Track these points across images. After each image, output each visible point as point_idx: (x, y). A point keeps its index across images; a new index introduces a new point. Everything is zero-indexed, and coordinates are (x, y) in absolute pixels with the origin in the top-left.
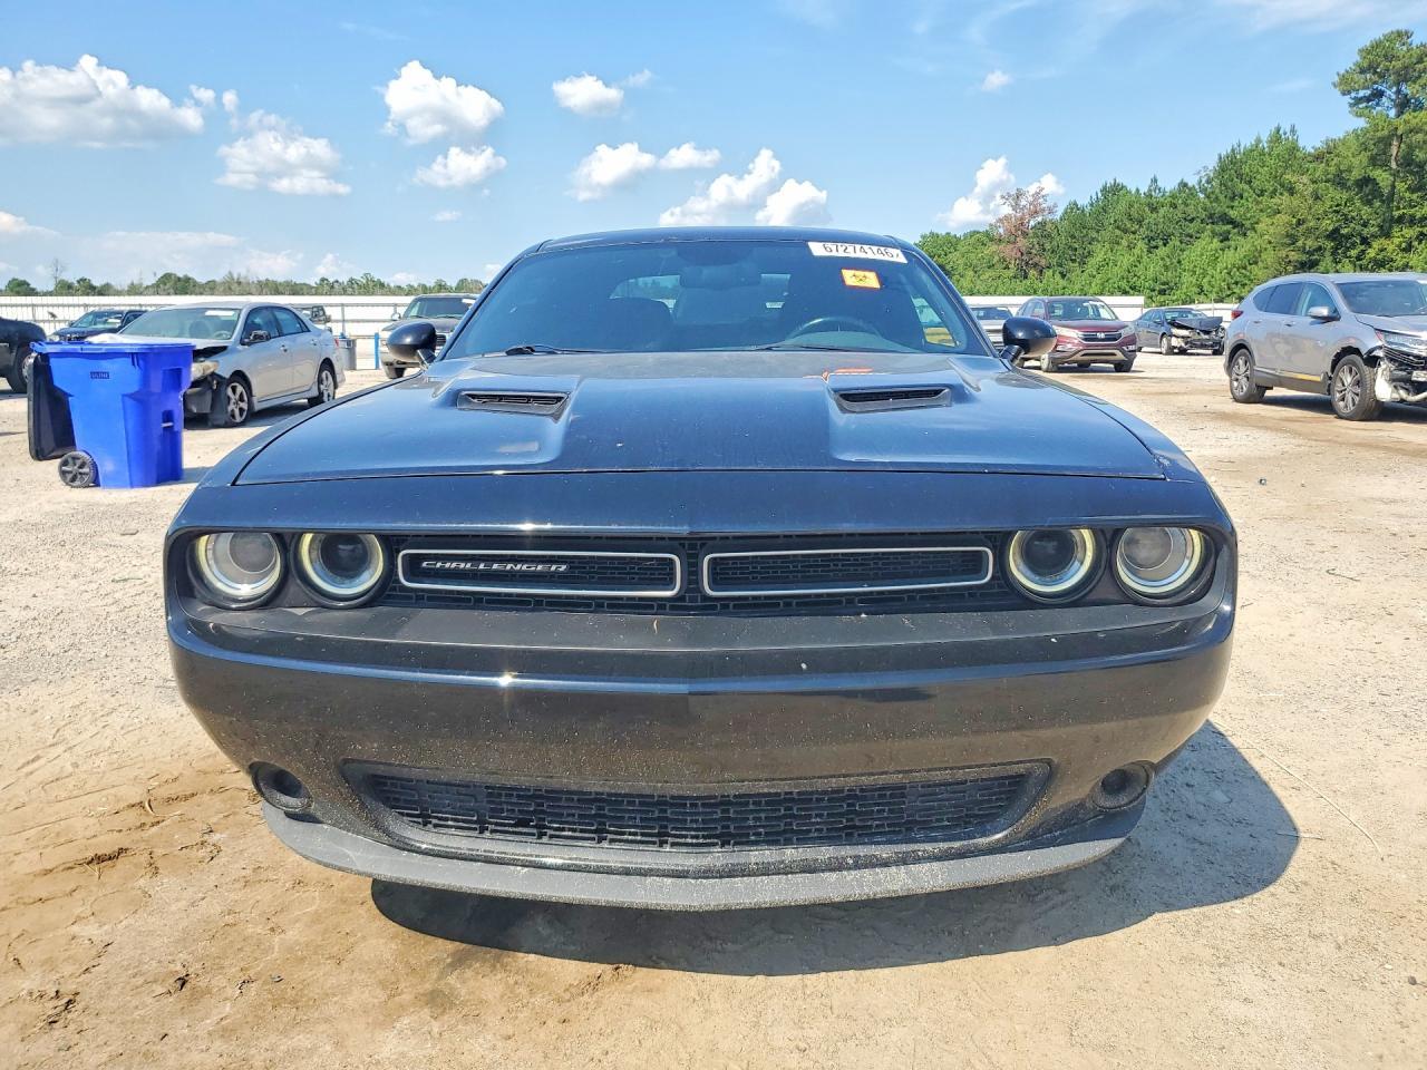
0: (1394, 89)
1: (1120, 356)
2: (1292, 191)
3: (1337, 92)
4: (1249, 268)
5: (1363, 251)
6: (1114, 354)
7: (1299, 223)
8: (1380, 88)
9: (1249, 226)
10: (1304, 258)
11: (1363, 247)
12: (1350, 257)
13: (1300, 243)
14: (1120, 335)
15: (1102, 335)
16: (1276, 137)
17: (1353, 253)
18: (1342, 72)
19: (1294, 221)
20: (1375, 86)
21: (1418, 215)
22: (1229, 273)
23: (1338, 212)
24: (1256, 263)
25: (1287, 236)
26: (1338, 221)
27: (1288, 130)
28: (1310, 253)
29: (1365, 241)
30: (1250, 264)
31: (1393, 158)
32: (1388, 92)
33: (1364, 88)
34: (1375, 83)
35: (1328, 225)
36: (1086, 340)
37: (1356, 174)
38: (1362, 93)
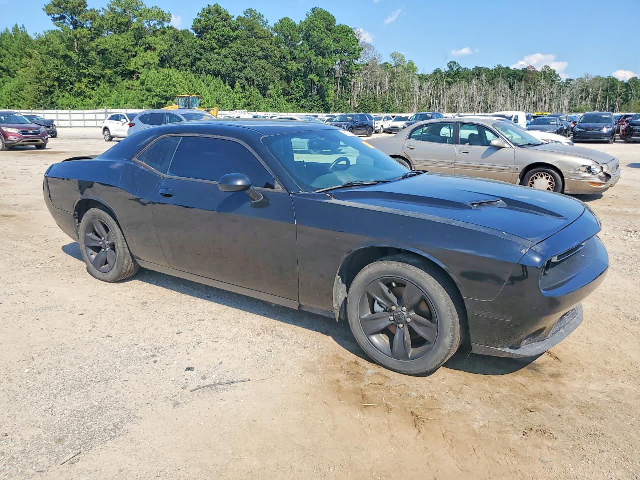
0: (71, 17)
1: (41, 142)
2: (31, 57)
3: (45, 13)
4: (20, 92)
5: (72, 88)
6: (38, 141)
7: (41, 73)
8: (64, 15)
9: (13, 72)
10: (48, 89)
11: (72, 86)
12: (67, 90)
13: (44, 82)
14: (40, 132)
15: (31, 132)
16: (16, 29)
17: (68, 88)
18: (47, 5)
19: (39, 72)
20: (62, 14)
21: (87, 73)
22: (10, 95)
23: (58, 69)
24: (23, 90)
25: (37, 79)
26: (59, 73)
27: (22, 27)
28: (50, 87)
29: (72, 83)
30: (21, 91)
31: (76, 48)
32: (68, 18)
33: (58, 14)
34: (62, 12)
35: (54, 74)
36: (23, 134)
37: (61, 53)
38: (56, 16)
